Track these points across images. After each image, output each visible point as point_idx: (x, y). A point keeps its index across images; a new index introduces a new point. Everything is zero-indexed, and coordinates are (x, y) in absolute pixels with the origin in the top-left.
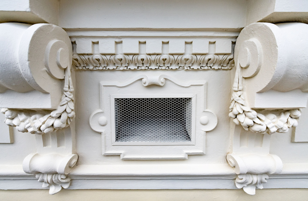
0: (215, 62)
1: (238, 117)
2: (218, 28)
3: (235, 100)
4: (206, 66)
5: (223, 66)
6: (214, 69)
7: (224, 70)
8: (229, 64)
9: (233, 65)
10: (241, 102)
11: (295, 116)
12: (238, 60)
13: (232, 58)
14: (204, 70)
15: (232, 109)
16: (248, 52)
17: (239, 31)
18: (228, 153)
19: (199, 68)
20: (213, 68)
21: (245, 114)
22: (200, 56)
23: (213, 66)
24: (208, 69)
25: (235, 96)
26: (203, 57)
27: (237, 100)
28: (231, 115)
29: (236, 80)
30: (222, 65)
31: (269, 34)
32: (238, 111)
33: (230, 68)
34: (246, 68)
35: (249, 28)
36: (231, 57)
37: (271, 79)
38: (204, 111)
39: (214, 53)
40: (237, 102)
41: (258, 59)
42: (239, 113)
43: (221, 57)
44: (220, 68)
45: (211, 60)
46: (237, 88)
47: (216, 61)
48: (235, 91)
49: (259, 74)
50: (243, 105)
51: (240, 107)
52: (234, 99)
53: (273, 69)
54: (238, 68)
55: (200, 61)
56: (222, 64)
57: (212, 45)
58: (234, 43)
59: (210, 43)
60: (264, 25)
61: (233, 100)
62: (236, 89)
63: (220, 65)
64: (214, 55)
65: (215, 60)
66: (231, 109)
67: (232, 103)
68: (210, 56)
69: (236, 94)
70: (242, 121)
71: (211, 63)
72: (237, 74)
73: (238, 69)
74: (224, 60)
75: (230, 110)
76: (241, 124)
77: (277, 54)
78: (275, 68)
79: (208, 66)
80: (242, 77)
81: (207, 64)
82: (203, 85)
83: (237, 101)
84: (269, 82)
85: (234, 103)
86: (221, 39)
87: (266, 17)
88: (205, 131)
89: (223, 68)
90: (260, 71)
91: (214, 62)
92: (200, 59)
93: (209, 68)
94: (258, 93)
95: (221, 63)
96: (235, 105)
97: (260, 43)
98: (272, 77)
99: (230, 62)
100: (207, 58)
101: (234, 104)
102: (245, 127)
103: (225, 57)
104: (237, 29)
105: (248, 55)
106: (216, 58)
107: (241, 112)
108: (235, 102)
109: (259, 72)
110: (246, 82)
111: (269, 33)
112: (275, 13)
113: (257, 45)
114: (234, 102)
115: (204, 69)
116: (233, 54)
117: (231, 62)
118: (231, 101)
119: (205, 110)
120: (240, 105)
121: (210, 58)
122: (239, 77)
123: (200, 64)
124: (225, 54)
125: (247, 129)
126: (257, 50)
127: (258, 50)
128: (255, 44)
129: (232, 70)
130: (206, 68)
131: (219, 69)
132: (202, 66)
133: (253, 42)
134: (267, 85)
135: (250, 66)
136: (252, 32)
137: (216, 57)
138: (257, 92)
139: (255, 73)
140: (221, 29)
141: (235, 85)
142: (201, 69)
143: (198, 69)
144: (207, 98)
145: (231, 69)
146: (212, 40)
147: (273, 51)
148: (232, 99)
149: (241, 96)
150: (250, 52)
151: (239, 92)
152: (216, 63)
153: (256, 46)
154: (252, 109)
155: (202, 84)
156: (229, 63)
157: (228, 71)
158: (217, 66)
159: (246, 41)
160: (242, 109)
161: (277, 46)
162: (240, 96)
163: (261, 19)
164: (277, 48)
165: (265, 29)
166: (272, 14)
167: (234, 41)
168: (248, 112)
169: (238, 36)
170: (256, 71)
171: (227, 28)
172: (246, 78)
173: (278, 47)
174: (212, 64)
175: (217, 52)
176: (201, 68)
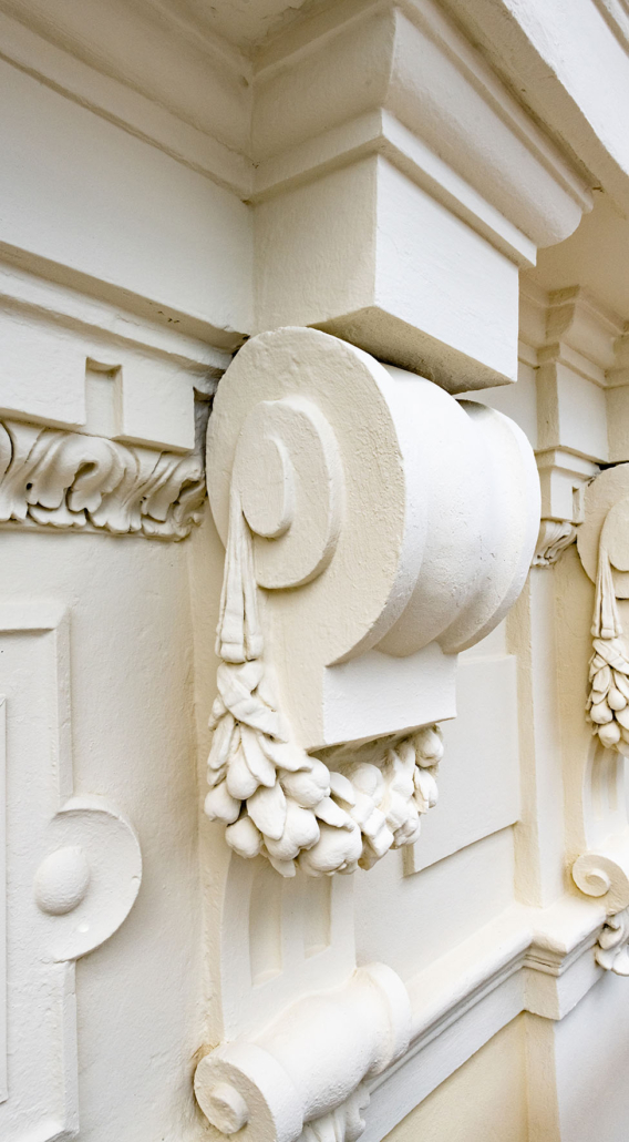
0: (116, 489)
1: (252, 809)
2: (138, 297)
3: (237, 712)
4: (64, 508)
5: (148, 517)
6: (105, 528)
7: (153, 538)
8: (180, 509)
9: (196, 516)
10: (262, 721)
11: (429, 758)
12: (234, 493)
13: (196, 476)
14: (52, 530)
15: (222, 767)
16: (284, 460)
17: (231, 344)
18: (199, 1054)
19: (21, 513)
20: (99, 520)
21: (284, 789)
22: (36, 433)
23: (100, 509)
24: (73, 526)
25: (234, 687)
26: (49, 446)
27: (248, 714)
28: (217, 804)
29: (234, 600)
30: (145, 508)
31: (366, 394)
32: (255, 777)
33: (182, 533)
34: (273, 540)
35: (279, 346)
36: (190, 470)
37: (385, 599)
38: (61, 815)
39: (113, 435)
40: (248, 726)
41: (331, 501)
42: (261, 788)
43: (148, 465)
44: (137, 525)
45: (94, 474)
46: (241, 647)
47: (122, 482)
48: (231, 663)
49: (329, 573)
50: (271, 738)
51: (261, 748)
52: (233, 710)
53: (393, 554)
54: (238, 535)
55: (28, 469)
56: (145, 504)
57: (101, 386)
58: (205, 402)
59: (93, 368)
60: (343, 349)
61: (228, 712)
62: (236, 652)
63: (136, 506)
64: (113, 445)
65: (118, 476)
66: (216, 770)
67: (217, 734)
68: (92, 449)
69: (239, 678)
70: (272, 830)
71: (90, 493)
72: (232, 565)
73: (237, 543)
74: (162, 480)
75: (214, 778)
76: (270, 847)
77: (401, 489)
78: (401, 551)
79: (75, 507)
80: (255, 586)
81: (69, 491)
82: (48, 630)
83: (247, 720)
84: (377, 615)
85: (230, 734)
86: (147, 361)
87: (343, 317)
88: (71, 961)
89: (150, 528)
90: (336, 559)
91: (109, 489)
92: (35, 455)
93: (81, 520)
94: (330, 667)
95: (143, 498)
96: (235, 743)
97: (330, 428)
98: (388, 592)
99: (183, 499)
100: (75, 454)
101: (232, 738)
102: (284, 861)
103: (167, 465)
104: (222, 331)
105: (285, 474)
106: (123, 465)
107: (268, 778)
108: (237, 723)
109: (332, 565)
110: (272, 612)
111: (367, 391)
112: (376, 309)
113: (321, 435)
114: (229, 723)
115: (49, 525)
116: (199, 458)
117: (192, 498)
118: (211, 722)
119: (67, 807)
120: (262, 739)
121: (90, 458)
122: (243, 584)
123: (29, 486)
124: (166, 452)
125: (290, 871)
126: (322, 456)
127: (327, 456)
128: (311, 425)
129: (189, 545)
130: (61, 518)
131: (130, 532)
132: (39, 505)
133: (302, 414)
134: (371, 625)
135: (291, 533)
136: (294, 368)
137: (125, 457)
138: (328, 663)
139: (317, 568)
140: (151, 303)
141: (231, 627)
142: (29, 524)
143: (12, 519)
144: (72, 719)
145: (183, 540)
146: (107, 357)
147: (387, 474)
148: (218, 709)
149: (261, 691)
150: (290, 463)
151: (249, 665)
152: (119, 496)
153: (318, 437)
154: (313, 754)
155: (45, 626)
156: (176, 503)
157: (175, 547)
158: (123, 511)
159: (270, 403)
160: (271, 761)
161: (400, 455)
162: (254, 691)
163: (323, 319)
164: (401, 464)
165: (350, 369)
166: (367, 310)
167: (204, 389)
168: (300, 771)
169: (223, 372)
170: (320, 557)
171: (178, 313)
172: (269, 592)
173: (402, 458)
174: (99, 500)
175: (132, 430)
176: (28, 514)
